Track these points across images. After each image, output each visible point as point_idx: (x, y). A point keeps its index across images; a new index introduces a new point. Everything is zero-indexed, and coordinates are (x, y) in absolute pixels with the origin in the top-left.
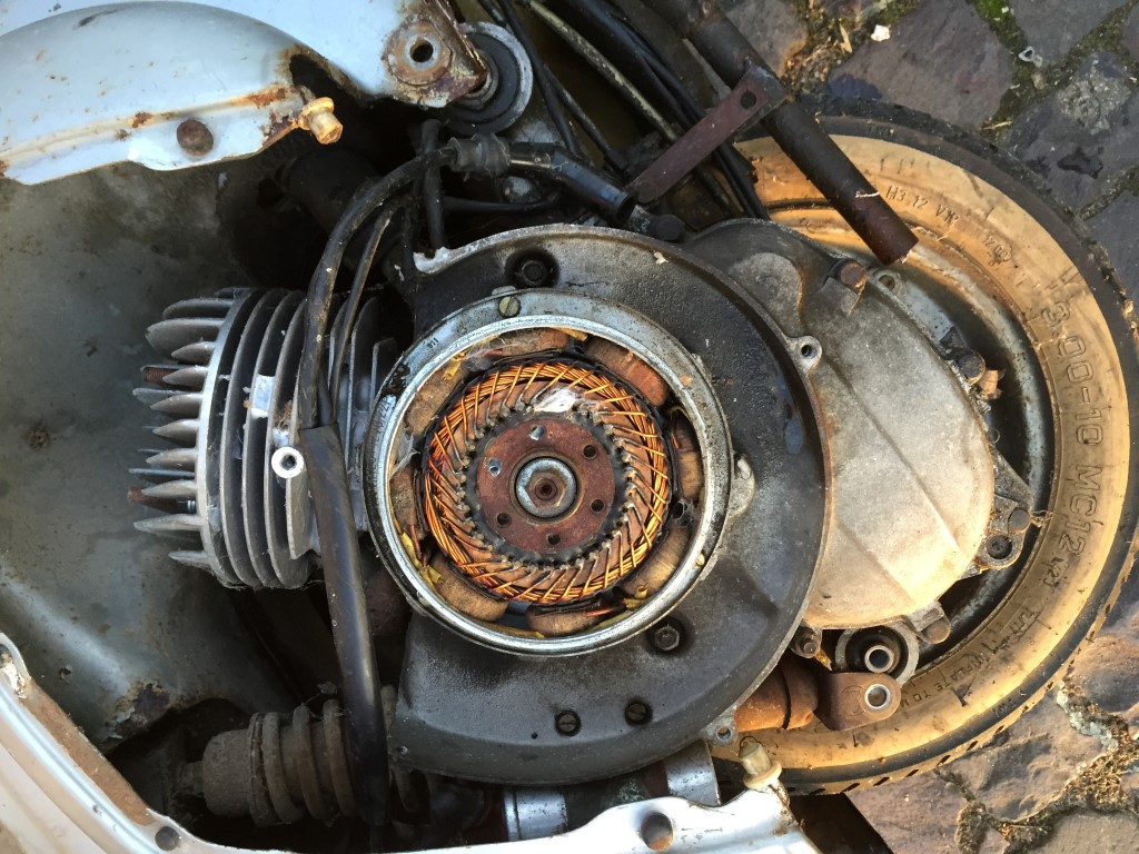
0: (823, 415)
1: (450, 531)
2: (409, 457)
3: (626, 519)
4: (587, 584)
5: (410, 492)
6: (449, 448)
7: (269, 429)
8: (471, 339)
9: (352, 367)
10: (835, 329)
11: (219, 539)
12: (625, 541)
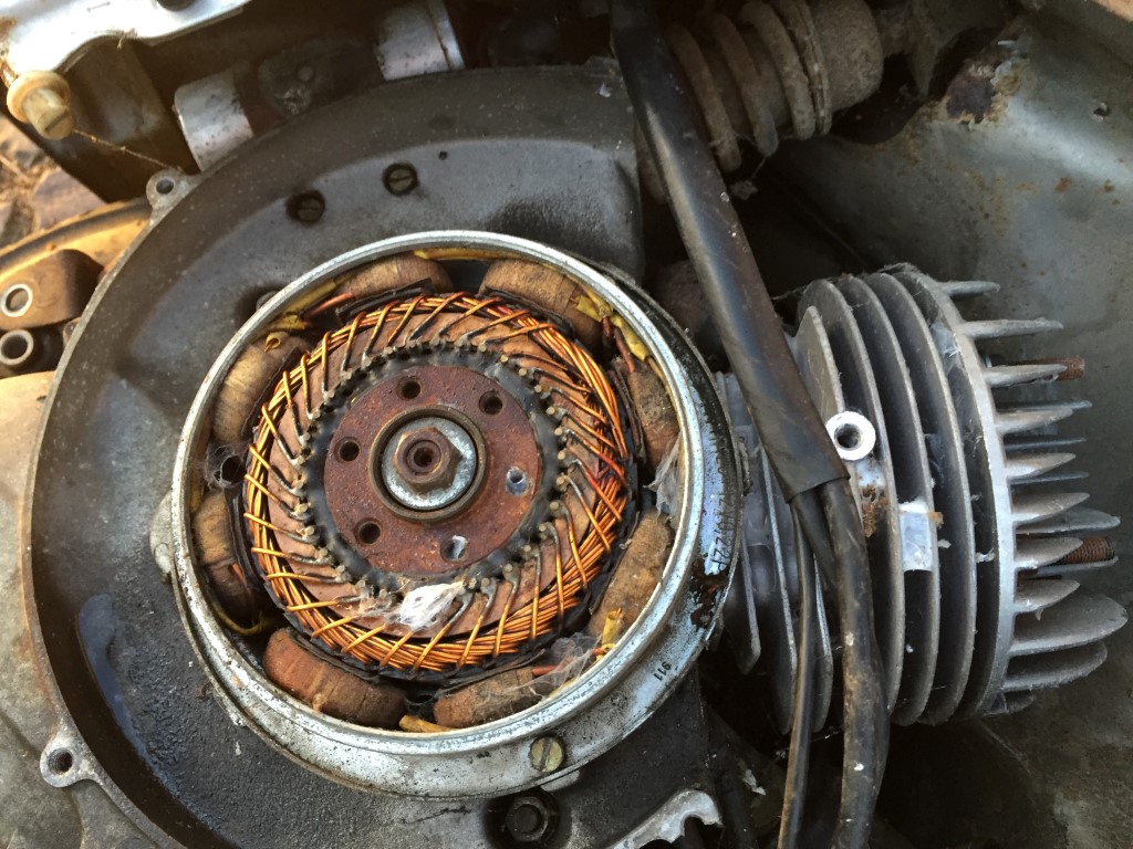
0: (37, 662)
1: (575, 375)
2: (659, 477)
3: (302, 439)
4: (351, 334)
5: (646, 420)
6: (592, 498)
7: (892, 484)
8: (585, 687)
9: (787, 611)
10: (31, 806)
11: (930, 314)
12: (303, 406)
